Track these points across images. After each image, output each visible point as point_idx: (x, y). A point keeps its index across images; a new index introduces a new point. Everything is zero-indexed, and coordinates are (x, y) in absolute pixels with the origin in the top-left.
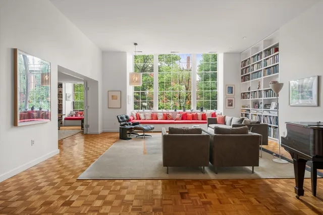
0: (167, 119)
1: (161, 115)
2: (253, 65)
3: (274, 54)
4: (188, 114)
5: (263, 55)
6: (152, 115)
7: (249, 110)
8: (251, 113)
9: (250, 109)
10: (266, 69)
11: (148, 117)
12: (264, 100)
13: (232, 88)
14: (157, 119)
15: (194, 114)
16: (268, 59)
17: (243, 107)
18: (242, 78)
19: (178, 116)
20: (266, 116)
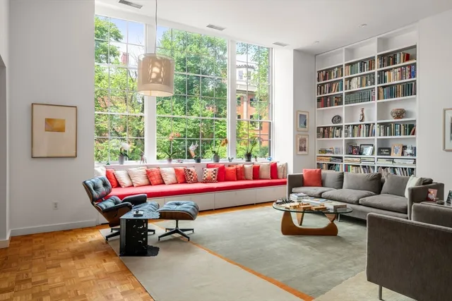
0: (185, 182)
1: (170, 174)
2: (350, 79)
3: (402, 64)
4: (227, 168)
5: (377, 62)
6: (148, 175)
7: (341, 158)
8: (344, 163)
9: (343, 155)
10: (384, 87)
11: (141, 180)
12: (378, 139)
13: (305, 116)
14: (163, 183)
15: (238, 166)
16: (389, 70)
17: (322, 151)
18: (319, 100)
19: (210, 172)
20: (384, 168)
